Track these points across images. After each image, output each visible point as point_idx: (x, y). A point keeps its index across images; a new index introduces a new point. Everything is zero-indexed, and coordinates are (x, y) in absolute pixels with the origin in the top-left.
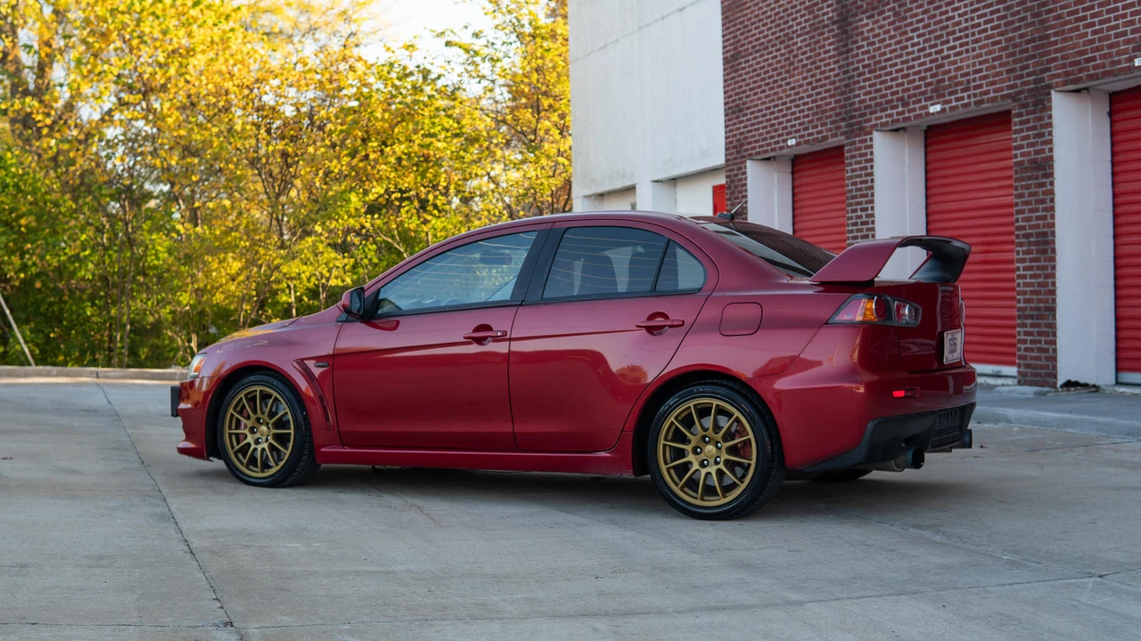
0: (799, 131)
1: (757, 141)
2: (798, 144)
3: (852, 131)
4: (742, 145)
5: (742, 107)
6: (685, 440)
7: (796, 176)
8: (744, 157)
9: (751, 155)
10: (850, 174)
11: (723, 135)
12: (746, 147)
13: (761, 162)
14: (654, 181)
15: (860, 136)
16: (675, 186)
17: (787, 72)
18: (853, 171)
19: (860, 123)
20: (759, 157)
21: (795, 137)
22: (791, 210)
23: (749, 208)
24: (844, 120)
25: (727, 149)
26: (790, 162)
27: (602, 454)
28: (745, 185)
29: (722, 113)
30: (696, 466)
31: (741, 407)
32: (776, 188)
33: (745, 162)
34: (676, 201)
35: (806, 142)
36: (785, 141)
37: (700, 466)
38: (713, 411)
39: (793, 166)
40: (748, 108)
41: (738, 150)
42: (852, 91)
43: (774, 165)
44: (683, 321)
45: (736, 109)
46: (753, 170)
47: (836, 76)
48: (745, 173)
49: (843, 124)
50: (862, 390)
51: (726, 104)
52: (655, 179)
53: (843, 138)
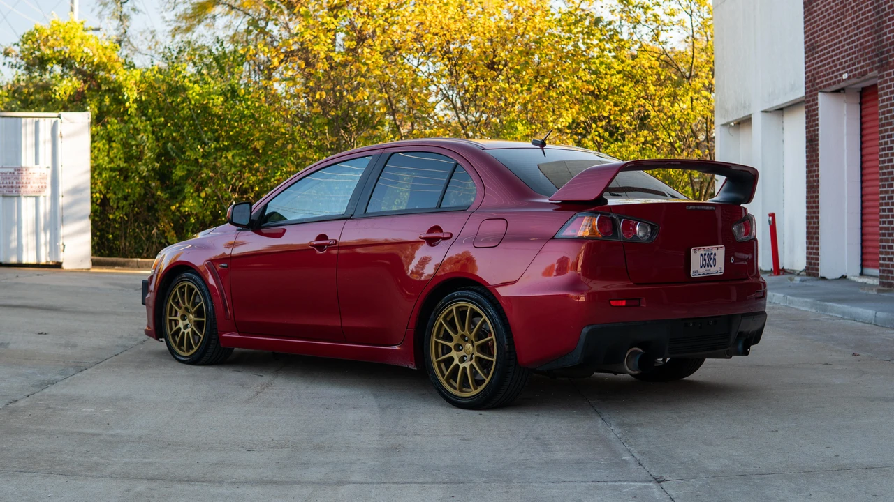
0: (849, 66)
1: (824, 76)
2: (849, 78)
3: (882, 66)
4: (815, 79)
5: (815, 45)
6: (451, 339)
7: (864, 106)
8: (816, 90)
9: (820, 88)
10: (880, 105)
11: (804, 71)
12: (818, 81)
13: (830, 94)
14: (762, 112)
15: (886, 70)
16: (783, 116)
17: (842, 13)
18: (883, 101)
19: (886, 58)
20: (825, 90)
21: (846, 72)
22: (859, 136)
23: (820, 136)
24: (877, 56)
25: (806, 83)
26: (859, 94)
27: (396, 347)
28: (817, 115)
29: (803, 51)
30: (456, 361)
31: (487, 311)
32: (845, 118)
33: (817, 94)
34: (783, 129)
35: (854, 76)
36: (841, 75)
37: (460, 362)
38: (468, 313)
39: (861, 98)
40: (819, 46)
41: (814, 84)
42: (882, 29)
43: (843, 97)
44: (451, 234)
45: (811, 47)
46: (824, 102)
47: (872, 16)
48: (817, 104)
49: (876, 59)
50: (582, 299)
51: (805, 43)
52: (763, 110)
53: (876, 72)
